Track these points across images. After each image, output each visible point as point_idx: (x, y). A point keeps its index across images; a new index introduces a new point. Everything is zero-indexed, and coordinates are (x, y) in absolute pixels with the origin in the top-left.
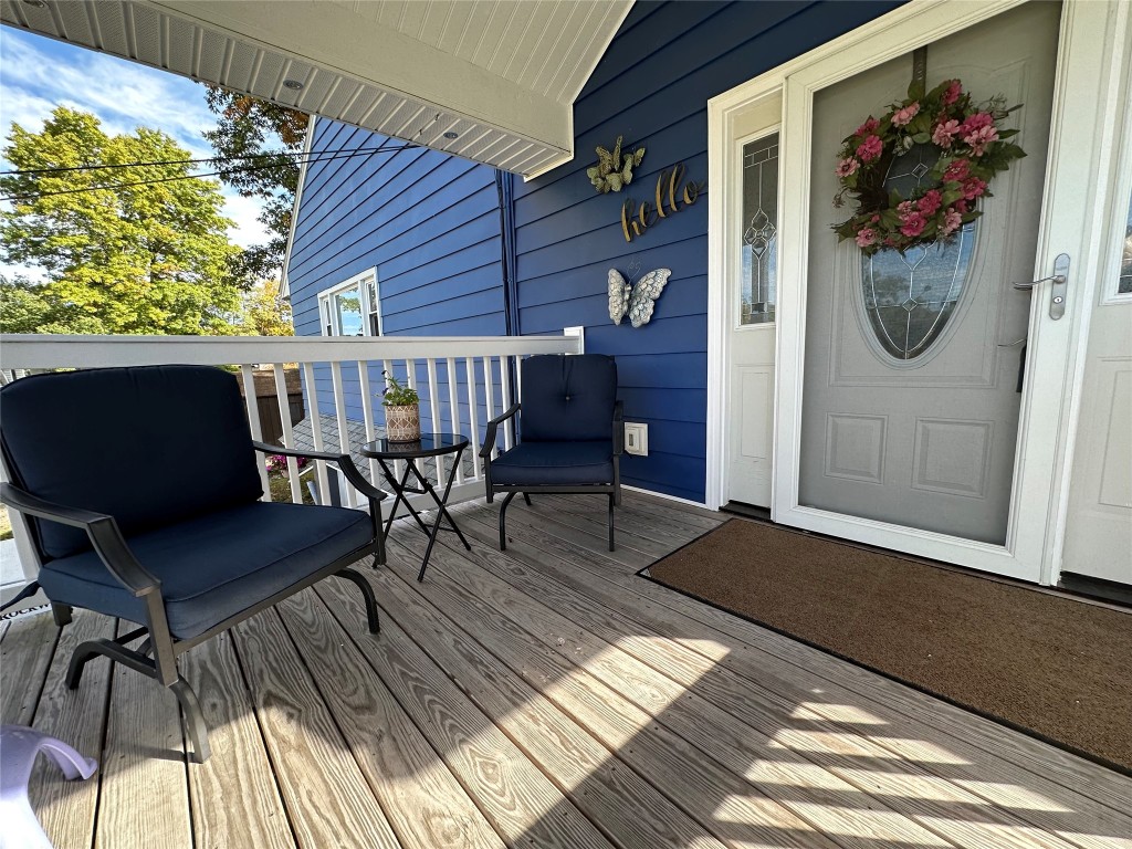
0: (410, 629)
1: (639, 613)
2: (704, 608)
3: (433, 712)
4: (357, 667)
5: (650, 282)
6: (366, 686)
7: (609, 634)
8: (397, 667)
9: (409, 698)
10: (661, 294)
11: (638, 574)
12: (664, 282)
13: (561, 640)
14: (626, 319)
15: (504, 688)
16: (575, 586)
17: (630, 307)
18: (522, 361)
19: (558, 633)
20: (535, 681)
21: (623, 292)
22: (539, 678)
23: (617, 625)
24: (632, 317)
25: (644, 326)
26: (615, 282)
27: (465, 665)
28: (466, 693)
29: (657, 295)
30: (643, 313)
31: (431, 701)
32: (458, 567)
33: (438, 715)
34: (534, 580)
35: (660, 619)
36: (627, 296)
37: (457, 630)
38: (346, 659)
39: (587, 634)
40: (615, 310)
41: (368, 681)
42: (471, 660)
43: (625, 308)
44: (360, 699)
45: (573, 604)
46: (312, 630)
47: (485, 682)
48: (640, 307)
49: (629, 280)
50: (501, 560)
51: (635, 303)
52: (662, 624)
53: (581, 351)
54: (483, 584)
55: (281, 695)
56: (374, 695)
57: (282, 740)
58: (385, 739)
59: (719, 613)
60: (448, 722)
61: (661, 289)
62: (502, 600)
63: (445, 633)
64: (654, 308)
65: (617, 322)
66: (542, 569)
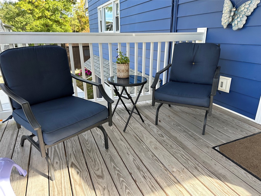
0: (119, 150)
1: (210, 166)
2: (243, 171)
3: (123, 185)
4: (100, 161)
5: (247, 6)
6: (102, 168)
7: (196, 172)
8: (113, 164)
9: (115, 177)
10: (252, 13)
11: (214, 148)
12: (255, 6)
13: (174, 170)
14: (230, 25)
15: (149, 184)
16: (184, 147)
17: (233, 19)
18: (175, 44)
19: (174, 166)
20: (161, 184)
21: (231, 11)
22: (163, 184)
23: (200, 169)
24: (233, 24)
25: (239, 29)
26: (227, 5)
27: (136, 170)
28: (135, 181)
29: (250, 14)
30: (239, 23)
31: (122, 181)
32: (138, 129)
33: (124, 187)
34: (167, 141)
35: (220, 171)
36: (232, 14)
37: (135, 155)
38: (97, 157)
39: (186, 170)
40: (225, 21)
41: (103, 167)
42: (139, 168)
43: (231, 20)
44: (99, 173)
45: (182, 155)
46: (87, 143)
47: (143, 179)
48: (239, 19)
49: (235, 5)
50: (155, 129)
51: (236, 18)
52: (220, 174)
53: (204, 41)
54: (147, 138)
55: (76, 164)
56: (104, 173)
57: (75, 181)
58: (106, 190)
59: (250, 176)
60: (127, 191)
61: (252, 10)
62: (153, 146)
63: (130, 155)
64: (246, 20)
65: (225, 27)
66: (171, 136)
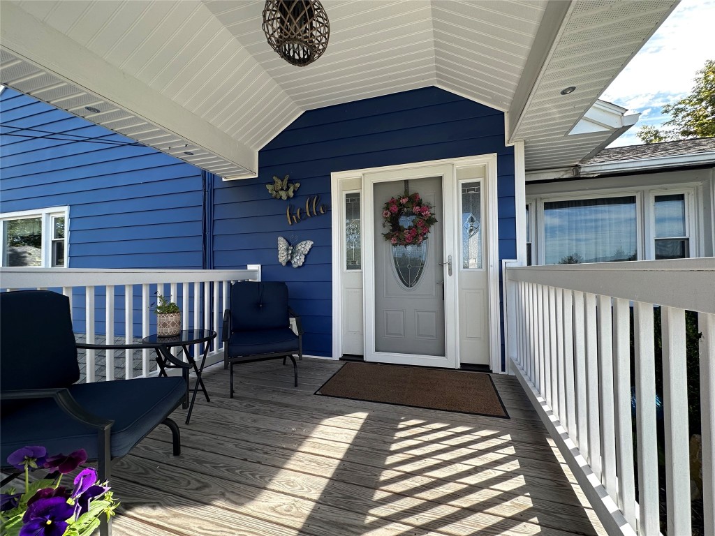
0: (201, 447)
1: (324, 410)
3: (246, 475)
4: (180, 473)
5: (303, 246)
6: (193, 479)
7: (315, 421)
8: (208, 465)
9: (227, 474)
11: (315, 394)
12: (310, 247)
13: (294, 429)
15: (278, 455)
16: (287, 406)
17: (292, 257)
18: (227, 283)
19: (290, 427)
20: (291, 448)
21: (288, 249)
22: (294, 446)
23: (317, 417)
24: (293, 262)
26: (282, 244)
27: (250, 453)
28: (259, 463)
29: (307, 252)
30: (299, 261)
31: (241, 472)
33: (250, 476)
34: (262, 408)
35: (335, 410)
36: (290, 252)
37: (233, 440)
38: (170, 473)
39: (305, 424)
40: (282, 258)
41: (194, 477)
42: (251, 450)
43: (290, 258)
44: (194, 484)
45: (290, 414)
46: (126, 466)
47: (265, 456)
48: (298, 258)
50: (235, 403)
51: (295, 256)
52: (337, 411)
53: (259, 279)
56: (203, 480)
57: (158, 518)
58: (227, 494)
60: (257, 476)
61: (308, 250)
62: (249, 421)
63: (226, 443)
65: (284, 264)
66: (263, 402)
